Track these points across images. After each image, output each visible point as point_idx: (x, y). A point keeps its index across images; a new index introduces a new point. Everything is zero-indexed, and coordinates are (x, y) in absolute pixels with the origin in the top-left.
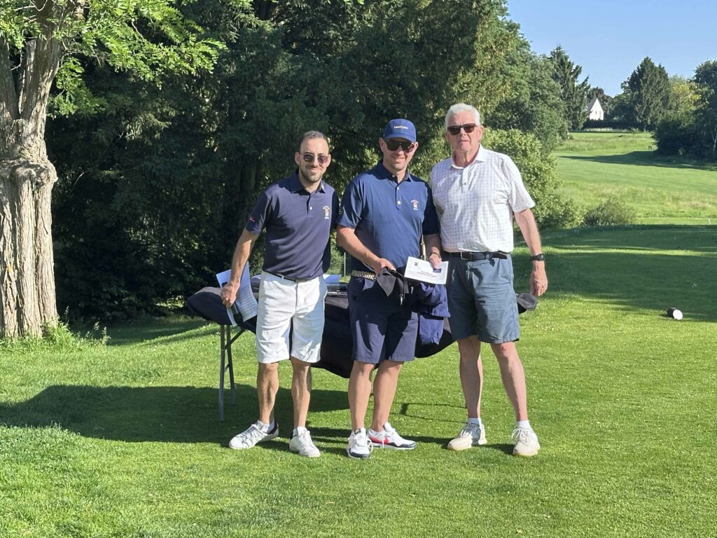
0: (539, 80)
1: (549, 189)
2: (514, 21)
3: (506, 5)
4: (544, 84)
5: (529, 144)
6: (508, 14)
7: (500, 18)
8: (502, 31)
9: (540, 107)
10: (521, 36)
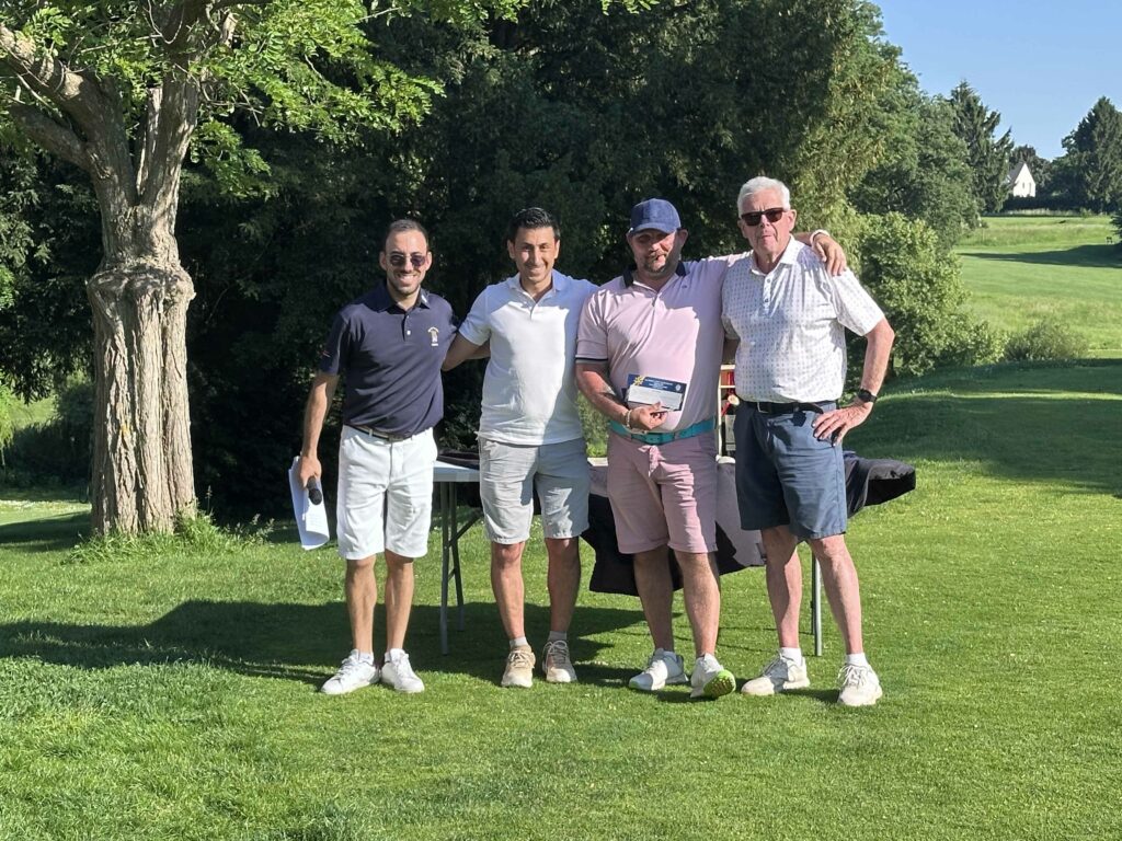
0: (932, 135)
1: (948, 304)
2: (892, 44)
3: (880, 19)
4: (941, 141)
5: (918, 235)
6: (883, 33)
7: (871, 39)
8: (873, 59)
9: (934, 177)
10: (903, 66)
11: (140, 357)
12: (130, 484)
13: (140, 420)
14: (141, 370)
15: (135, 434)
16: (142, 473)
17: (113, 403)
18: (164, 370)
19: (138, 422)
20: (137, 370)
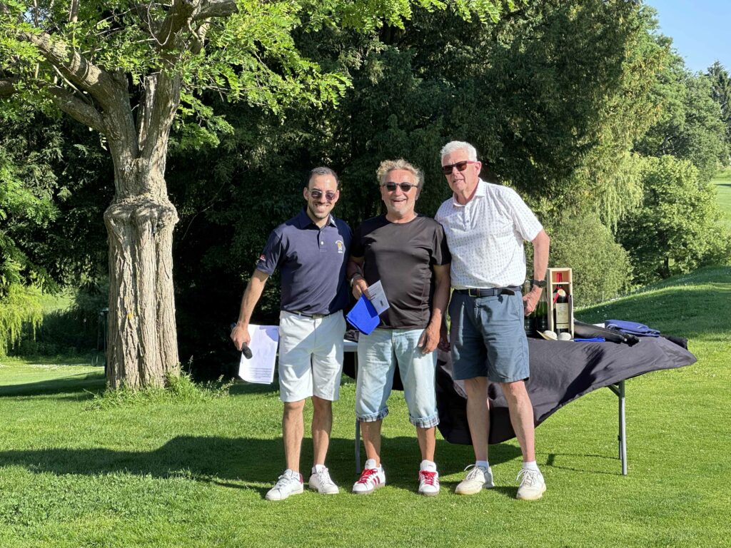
0: (695, 99)
1: (708, 221)
2: (665, 36)
3: (657, 17)
4: (702, 104)
5: (683, 171)
6: (658, 27)
7: (650, 32)
8: (652, 46)
9: (697, 130)
10: (673, 51)
11: (141, 264)
12: (134, 353)
13: (141, 309)
14: (141, 273)
15: (137, 318)
16: (142, 346)
17: (122, 296)
18: (157, 273)
19: (139, 309)
20: (138, 273)
